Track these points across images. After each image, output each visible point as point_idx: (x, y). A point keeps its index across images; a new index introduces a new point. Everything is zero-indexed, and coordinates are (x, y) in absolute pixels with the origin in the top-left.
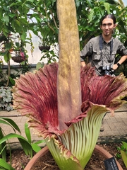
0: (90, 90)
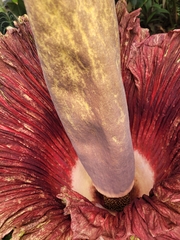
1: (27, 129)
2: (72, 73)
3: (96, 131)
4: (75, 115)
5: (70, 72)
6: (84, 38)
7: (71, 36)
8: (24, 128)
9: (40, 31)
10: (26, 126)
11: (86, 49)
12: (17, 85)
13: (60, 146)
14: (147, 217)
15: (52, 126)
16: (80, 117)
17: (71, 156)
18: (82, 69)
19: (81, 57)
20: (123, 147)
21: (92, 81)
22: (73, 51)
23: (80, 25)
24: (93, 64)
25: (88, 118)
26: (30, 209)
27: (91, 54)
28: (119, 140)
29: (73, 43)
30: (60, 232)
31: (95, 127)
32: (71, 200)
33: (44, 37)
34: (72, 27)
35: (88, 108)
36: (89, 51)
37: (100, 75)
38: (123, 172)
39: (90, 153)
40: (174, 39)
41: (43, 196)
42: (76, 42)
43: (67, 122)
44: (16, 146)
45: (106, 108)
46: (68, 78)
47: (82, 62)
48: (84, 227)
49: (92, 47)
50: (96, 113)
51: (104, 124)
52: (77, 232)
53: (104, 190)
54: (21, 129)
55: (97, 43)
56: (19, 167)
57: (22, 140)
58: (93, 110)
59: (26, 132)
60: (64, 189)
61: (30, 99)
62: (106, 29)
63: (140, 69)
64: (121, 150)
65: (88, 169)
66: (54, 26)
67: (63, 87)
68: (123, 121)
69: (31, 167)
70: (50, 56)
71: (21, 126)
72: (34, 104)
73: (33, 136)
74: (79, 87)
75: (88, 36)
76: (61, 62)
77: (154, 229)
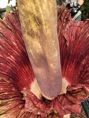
0: (66, 40)
1: (12, 58)
2: (34, 27)
3: (43, 60)
4: (34, 50)
5: (33, 26)
6: (40, 9)
7: (34, 8)
8: (11, 57)
9: (21, 4)
10: (12, 56)
11: (40, 15)
12: (11, 37)
13: (27, 70)
14: (62, 101)
15: (24, 59)
16: (36, 51)
17: (32, 76)
18: (39, 25)
19: (38, 19)
20: (56, 70)
21: (42, 32)
22: (35, 15)
23: (39, 3)
24: (44, 23)
25: (40, 52)
26: (6, 93)
27: (43, 18)
28: (54, 65)
29: (35, 11)
30: (19, 107)
31: (43, 57)
32: (27, 94)
33: (22, 7)
34: (35, 3)
35: (40, 47)
36: (42, 16)
37: (46, 29)
38: (56, 85)
39: (40, 73)
40: (86, 23)
41: (14, 90)
42: (36, 11)
43: (30, 54)
44: (5, 64)
45: (48, 47)
46: (32, 30)
47: (38, 21)
48: (31, 107)
49: (43, 14)
50: (44, 50)
51: (47, 55)
52: (27, 108)
53: (46, 95)
54: (9, 58)
55: (46, 13)
56: (5, 74)
57: (9, 62)
58: (42, 48)
59: (11, 59)
60: (25, 89)
61: (15, 44)
62: (51, 7)
63: (69, 37)
64: (55, 72)
65: (39, 82)
66: (27, 2)
67: (30, 34)
68: (56, 55)
69: (10, 76)
70: (24, 17)
71: (9, 56)
72: (17, 47)
73: (14, 62)
74: (37, 35)
75: (42, 9)
76: (29, 20)
77: (64, 106)
